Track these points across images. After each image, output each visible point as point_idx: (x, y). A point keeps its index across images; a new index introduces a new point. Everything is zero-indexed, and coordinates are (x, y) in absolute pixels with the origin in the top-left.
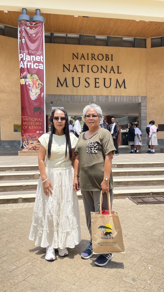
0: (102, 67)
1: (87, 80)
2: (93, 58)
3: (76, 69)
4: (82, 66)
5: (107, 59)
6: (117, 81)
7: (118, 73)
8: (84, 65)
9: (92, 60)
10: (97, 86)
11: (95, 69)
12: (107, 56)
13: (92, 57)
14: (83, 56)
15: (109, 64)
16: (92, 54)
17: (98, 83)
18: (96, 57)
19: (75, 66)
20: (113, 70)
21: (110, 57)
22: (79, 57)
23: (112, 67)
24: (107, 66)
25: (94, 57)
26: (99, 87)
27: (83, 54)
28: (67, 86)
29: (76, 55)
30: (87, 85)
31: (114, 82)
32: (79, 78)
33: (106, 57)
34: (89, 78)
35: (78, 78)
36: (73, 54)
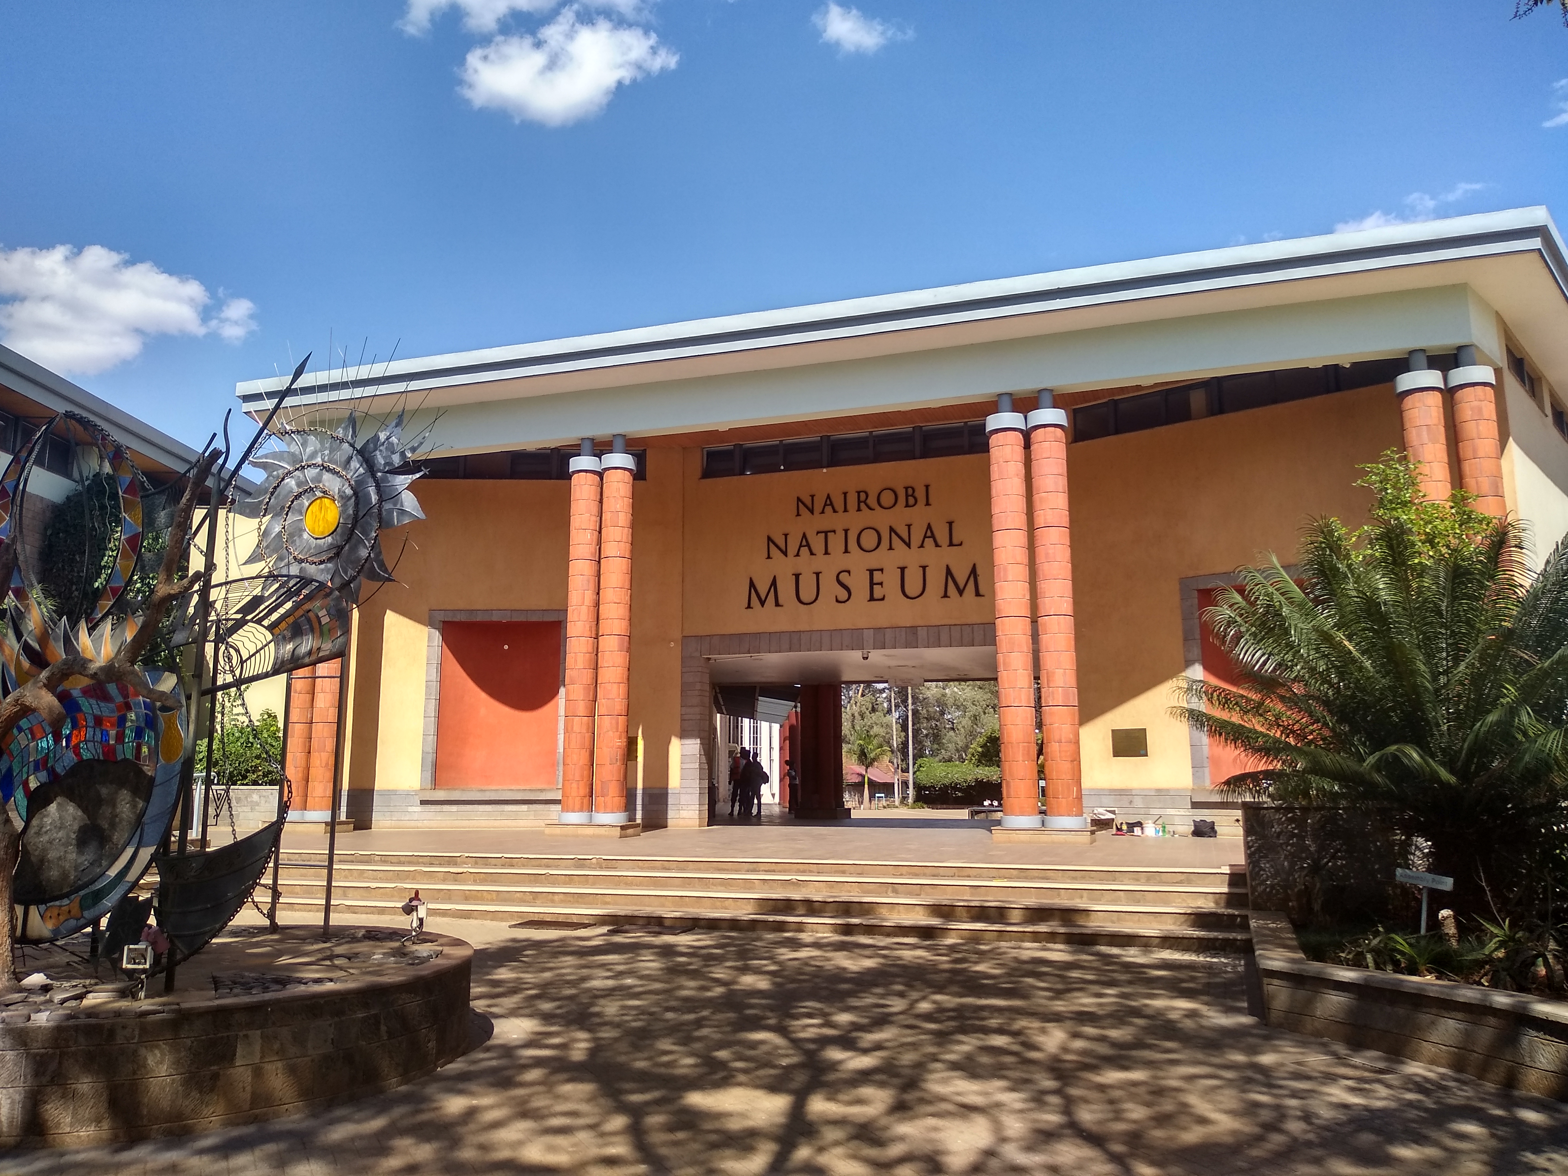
0: (892, 530)
1: (844, 577)
2: (862, 505)
3: (808, 545)
4: (826, 533)
5: (911, 501)
6: (949, 572)
7: (951, 544)
8: (834, 531)
9: (859, 510)
10: (877, 595)
11: (869, 540)
12: (910, 491)
13: (859, 502)
14: (829, 501)
15: (919, 516)
16: (859, 493)
17: (881, 584)
18: (872, 501)
19: (804, 536)
20: (933, 536)
21: (920, 494)
22: (818, 506)
23: (929, 527)
24: (909, 526)
25: (865, 502)
26: (883, 599)
27: (828, 497)
28: (777, 604)
29: (808, 502)
30: (843, 594)
31: (936, 579)
32: (818, 574)
33: (907, 496)
34: (849, 572)
35: (815, 575)
36: (799, 499)
